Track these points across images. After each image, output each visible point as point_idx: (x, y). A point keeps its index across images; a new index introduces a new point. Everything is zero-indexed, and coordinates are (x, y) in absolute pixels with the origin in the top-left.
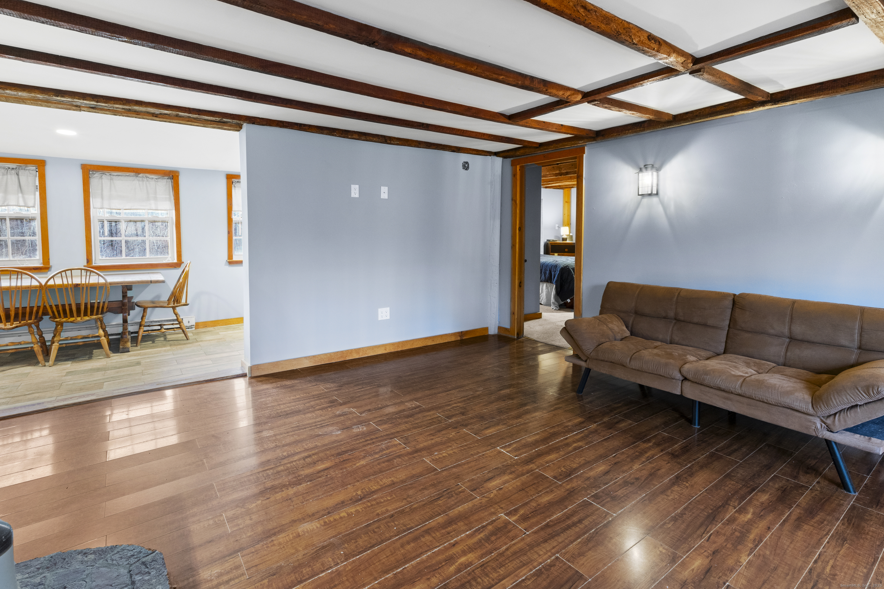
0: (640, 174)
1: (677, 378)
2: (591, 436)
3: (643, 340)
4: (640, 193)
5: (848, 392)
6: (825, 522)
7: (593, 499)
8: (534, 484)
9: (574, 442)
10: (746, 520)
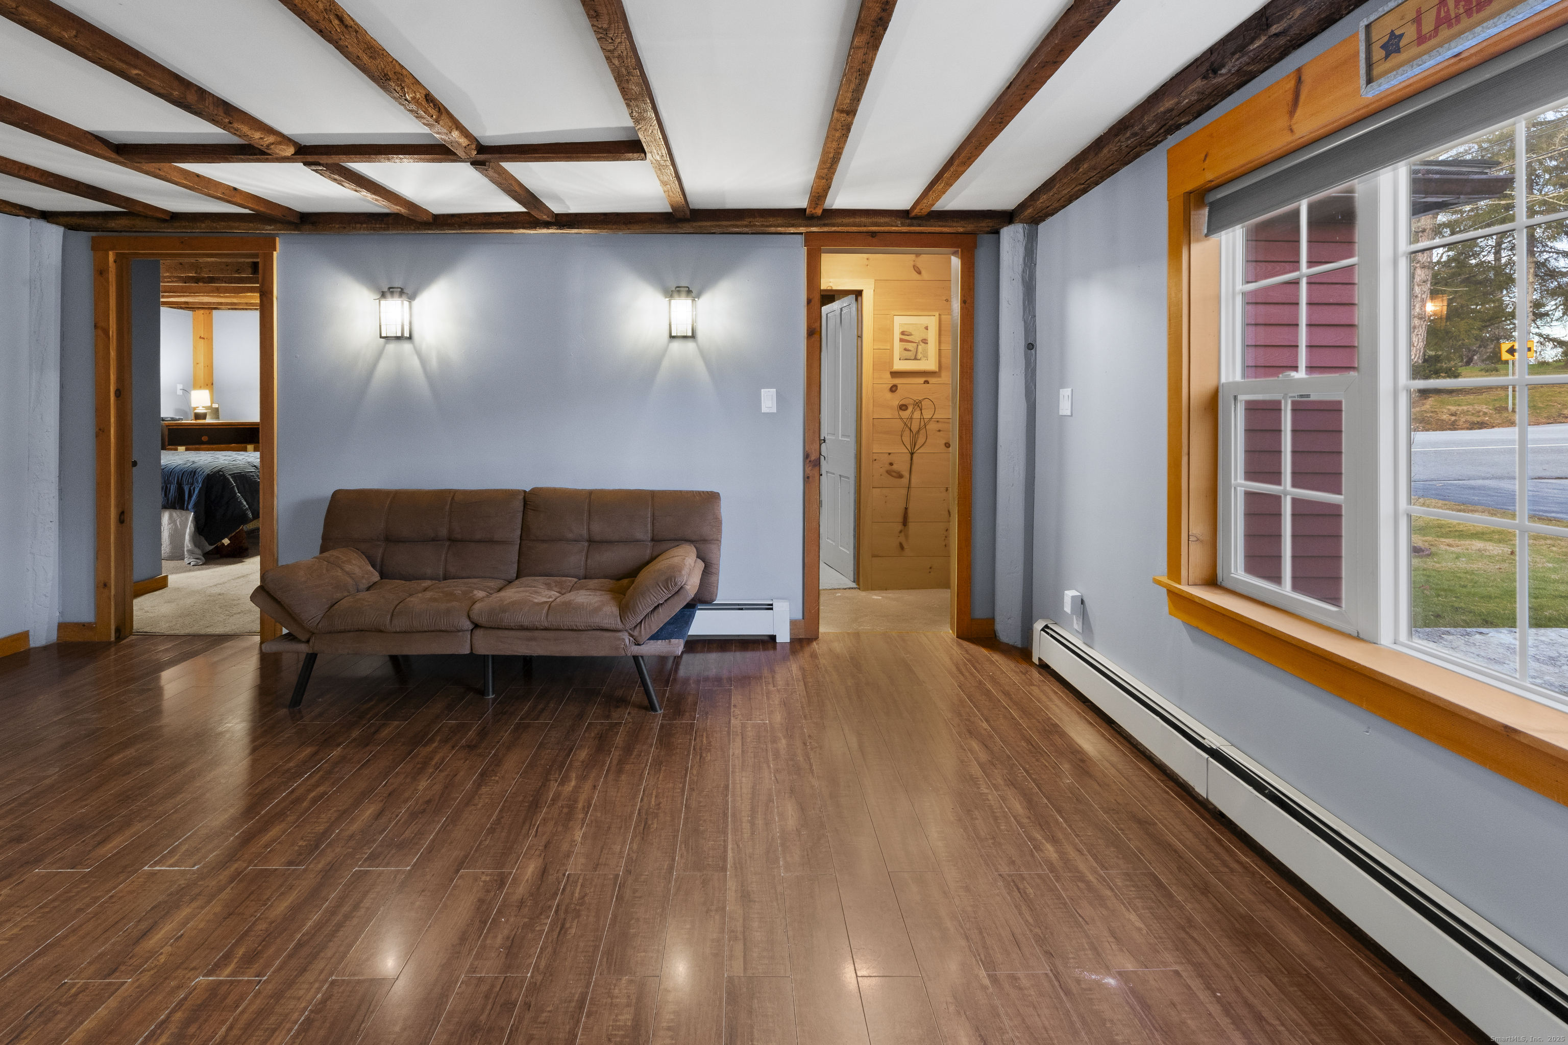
0: (383, 302)
1: (465, 628)
2: (336, 770)
3: (404, 582)
4: (383, 335)
5: (651, 591)
6: (643, 754)
7: (367, 863)
8: (252, 893)
9: (310, 791)
10: (571, 789)
